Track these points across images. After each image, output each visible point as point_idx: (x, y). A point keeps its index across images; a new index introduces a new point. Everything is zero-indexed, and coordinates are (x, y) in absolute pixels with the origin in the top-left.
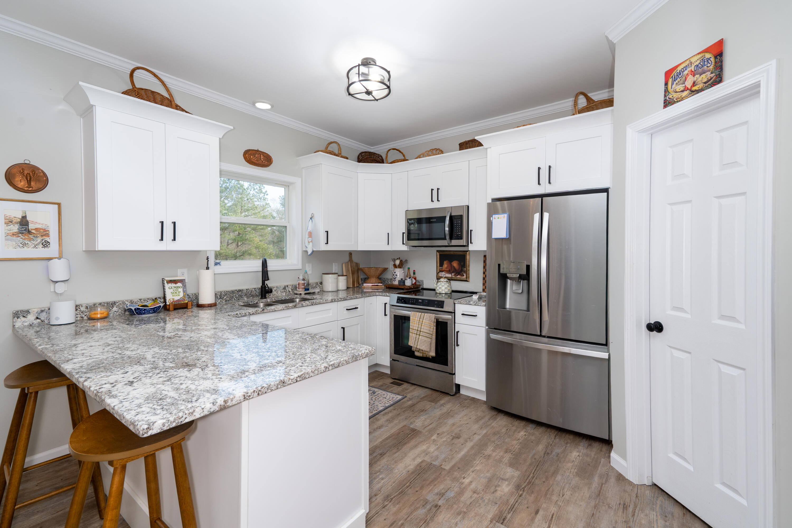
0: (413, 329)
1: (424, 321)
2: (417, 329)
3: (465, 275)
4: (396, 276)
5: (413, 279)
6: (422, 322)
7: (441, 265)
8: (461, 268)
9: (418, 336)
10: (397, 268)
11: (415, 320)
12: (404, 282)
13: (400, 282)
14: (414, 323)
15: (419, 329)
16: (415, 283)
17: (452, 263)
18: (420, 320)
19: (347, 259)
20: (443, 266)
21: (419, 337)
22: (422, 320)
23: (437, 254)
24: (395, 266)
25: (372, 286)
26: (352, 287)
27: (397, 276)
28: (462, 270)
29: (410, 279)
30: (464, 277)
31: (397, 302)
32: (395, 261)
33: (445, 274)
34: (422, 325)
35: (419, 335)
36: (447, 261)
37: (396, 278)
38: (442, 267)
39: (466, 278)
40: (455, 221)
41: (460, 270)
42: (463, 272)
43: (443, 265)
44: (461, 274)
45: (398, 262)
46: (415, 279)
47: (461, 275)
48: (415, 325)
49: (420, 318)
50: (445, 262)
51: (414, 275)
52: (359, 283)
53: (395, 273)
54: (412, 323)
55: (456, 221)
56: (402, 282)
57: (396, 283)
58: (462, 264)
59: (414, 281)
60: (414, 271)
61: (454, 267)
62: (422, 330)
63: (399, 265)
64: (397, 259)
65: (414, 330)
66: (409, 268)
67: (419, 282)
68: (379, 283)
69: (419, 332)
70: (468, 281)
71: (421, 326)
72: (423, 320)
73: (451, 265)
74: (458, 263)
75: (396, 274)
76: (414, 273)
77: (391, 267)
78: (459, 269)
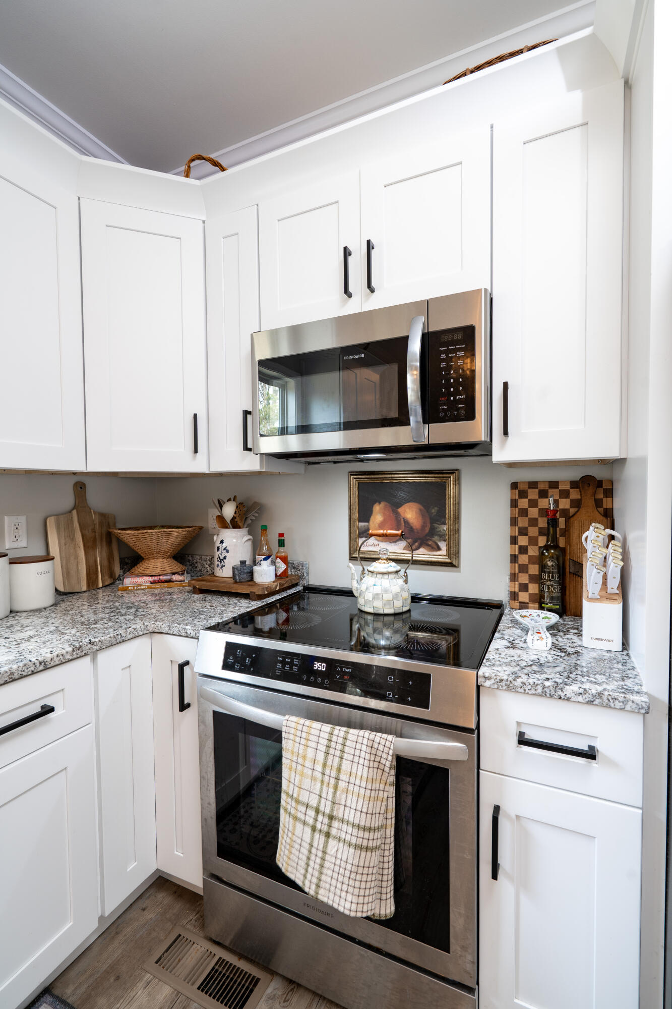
0: (298, 801)
1: (346, 766)
2: (314, 803)
3: (443, 545)
4: (225, 554)
5: (278, 560)
6: (339, 770)
7: (365, 514)
8: (429, 525)
9: (319, 840)
10: (227, 527)
11: (304, 757)
12: (251, 573)
13: (236, 572)
14: (302, 774)
15: (326, 807)
16: (286, 570)
17: (400, 510)
18: (329, 763)
19: (67, 500)
20: (372, 518)
21: (326, 843)
22: (337, 760)
23: (350, 484)
24: (223, 523)
25: (151, 582)
26: (84, 588)
27: (227, 551)
28: (433, 532)
29: (270, 560)
30: (439, 553)
31: (226, 666)
32: (221, 507)
33: (376, 542)
34: (336, 787)
35: (328, 835)
36: (383, 504)
37: (225, 558)
38: (368, 521)
39: (449, 555)
40: (443, 352)
41: (427, 530)
42: (436, 538)
43: (370, 517)
44: (430, 543)
45: (229, 511)
46: (284, 559)
47: (429, 546)
48: (307, 783)
49: (327, 753)
50: (377, 508)
51: (282, 549)
52: (112, 575)
53: (222, 542)
54: (291, 768)
55: (447, 352)
56: (245, 573)
57: (226, 573)
58: (434, 511)
59: (282, 567)
60: (281, 535)
61: (406, 522)
62: (339, 812)
63: (234, 518)
64: (229, 500)
65: (302, 804)
66: (266, 527)
67: (294, 568)
68: (174, 574)
69: (326, 820)
70: (455, 566)
71: (331, 790)
72: (340, 764)
73: (397, 514)
74: (420, 510)
75: (224, 545)
76: (282, 543)
77: (212, 523)
78: (423, 527)
